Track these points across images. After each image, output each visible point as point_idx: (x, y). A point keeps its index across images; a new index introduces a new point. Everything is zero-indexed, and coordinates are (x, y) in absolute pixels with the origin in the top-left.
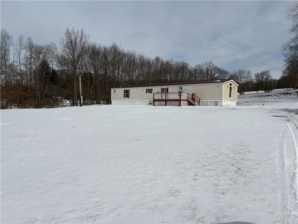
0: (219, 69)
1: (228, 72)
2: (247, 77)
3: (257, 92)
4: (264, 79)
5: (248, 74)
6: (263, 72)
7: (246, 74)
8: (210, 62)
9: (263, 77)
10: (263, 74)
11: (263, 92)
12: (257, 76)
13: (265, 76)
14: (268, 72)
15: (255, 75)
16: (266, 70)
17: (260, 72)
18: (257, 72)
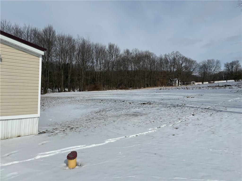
0: (186, 58)
1: (195, 61)
2: (216, 67)
3: (227, 81)
4: (233, 68)
5: (217, 63)
6: (233, 62)
7: (215, 64)
8: (177, 52)
9: (232, 67)
10: (232, 64)
11: (233, 81)
12: (227, 65)
13: (235, 66)
14: (238, 62)
15: (225, 64)
16: (236, 60)
17: (229, 62)
18: (227, 62)
